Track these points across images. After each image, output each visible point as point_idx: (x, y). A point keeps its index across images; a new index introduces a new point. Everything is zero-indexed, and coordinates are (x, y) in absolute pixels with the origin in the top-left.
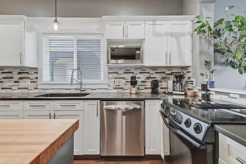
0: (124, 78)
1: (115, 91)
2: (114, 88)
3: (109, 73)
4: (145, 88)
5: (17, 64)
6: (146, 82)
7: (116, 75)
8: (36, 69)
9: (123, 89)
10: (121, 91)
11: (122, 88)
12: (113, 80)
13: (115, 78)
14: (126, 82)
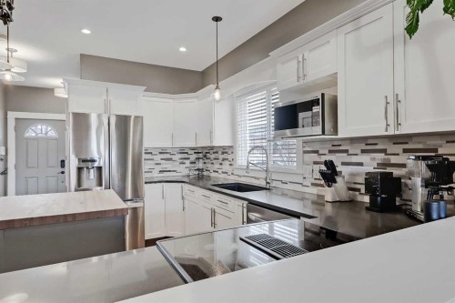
1: (314, 190)
2: (313, 184)
3: (305, 152)
7: (315, 157)
12: (311, 167)
13: (314, 163)
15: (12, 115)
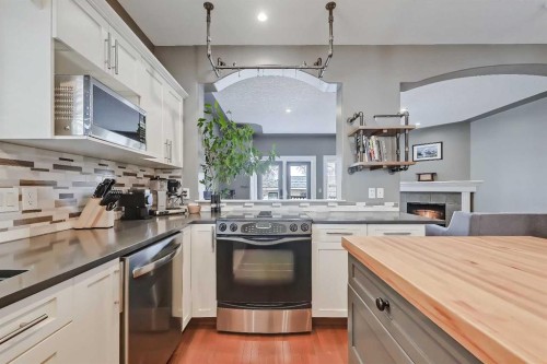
0: (53, 184)
2: (16, 223)
7: (25, 173)
9: (53, 222)
10: (45, 228)
11: (48, 219)
12: (16, 191)
13: (24, 183)
14: (61, 196)
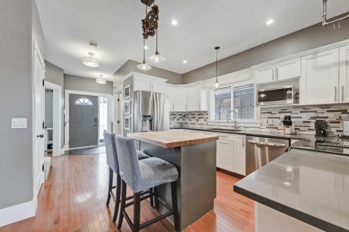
0: (279, 118)
1: (268, 130)
3: (261, 113)
4: (309, 130)
5: (197, 109)
6: (310, 122)
7: (270, 115)
8: (207, 112)
9: (278, 129)
10: (275, 130)
12: (266, 120)
13: (269, 118)
14: (281, 121)
15: (68, 92)
